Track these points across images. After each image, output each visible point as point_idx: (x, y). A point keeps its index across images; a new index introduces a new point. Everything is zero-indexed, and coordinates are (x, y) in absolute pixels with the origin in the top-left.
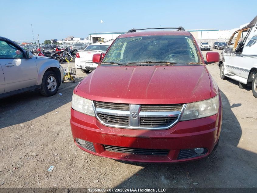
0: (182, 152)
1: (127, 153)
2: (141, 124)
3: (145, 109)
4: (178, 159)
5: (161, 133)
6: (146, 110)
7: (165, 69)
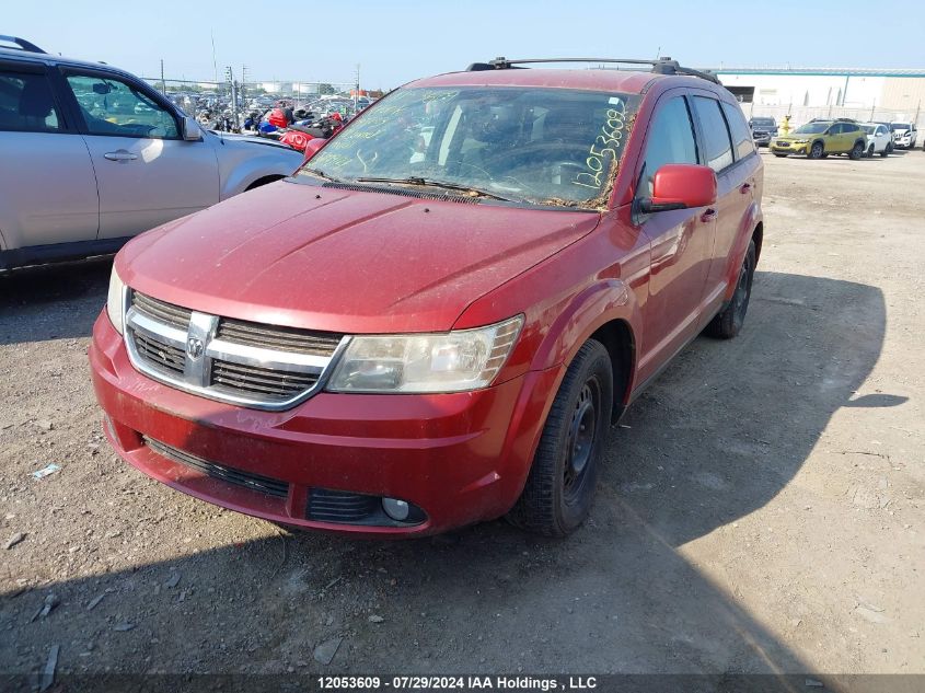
0: (315, 495)
1: (193, 466)
2: (213, 383)
3: (233, 333)
4: (309, 518)
5: (252, 418)
6: (234, 340)
7: (427, 211)
